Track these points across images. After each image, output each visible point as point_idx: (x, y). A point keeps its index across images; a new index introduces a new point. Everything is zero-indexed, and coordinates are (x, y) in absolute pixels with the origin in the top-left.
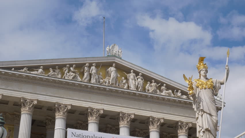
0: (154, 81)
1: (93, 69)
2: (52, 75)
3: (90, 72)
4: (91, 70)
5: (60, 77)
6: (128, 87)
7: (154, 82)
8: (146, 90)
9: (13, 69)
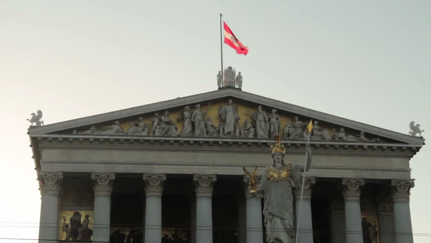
0: (297, 119)
1: (196, 114)
2: (134, 133)
3: (192, 119)
4: (193, 117)
5: (146, 134)
6: (256, 134)
7: (299, 120)
8: (285, 136)
9: (75, 131)
